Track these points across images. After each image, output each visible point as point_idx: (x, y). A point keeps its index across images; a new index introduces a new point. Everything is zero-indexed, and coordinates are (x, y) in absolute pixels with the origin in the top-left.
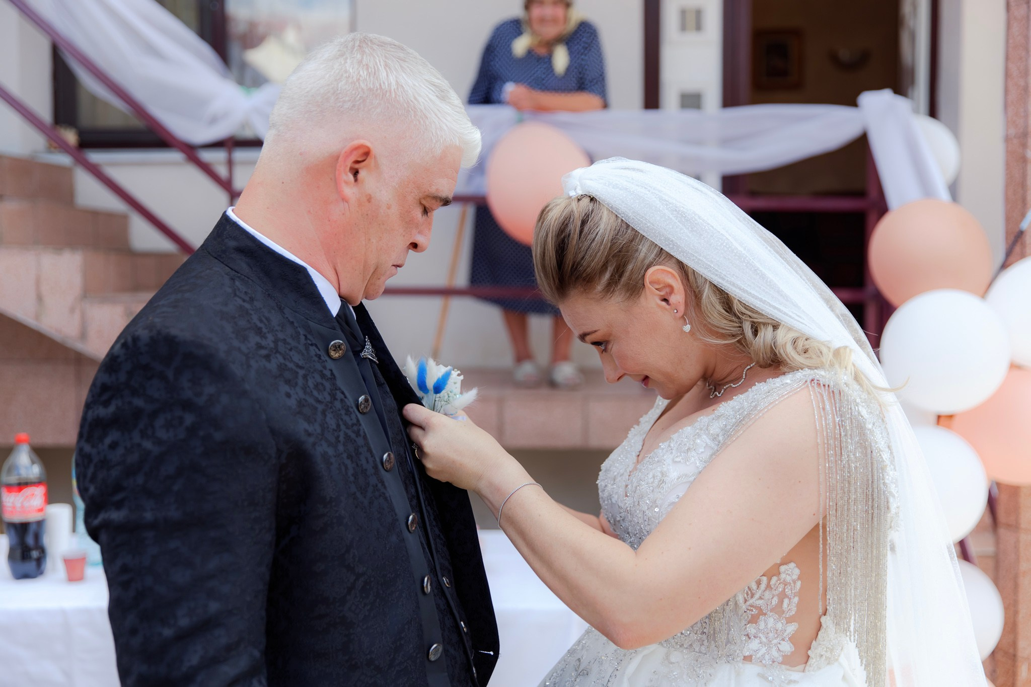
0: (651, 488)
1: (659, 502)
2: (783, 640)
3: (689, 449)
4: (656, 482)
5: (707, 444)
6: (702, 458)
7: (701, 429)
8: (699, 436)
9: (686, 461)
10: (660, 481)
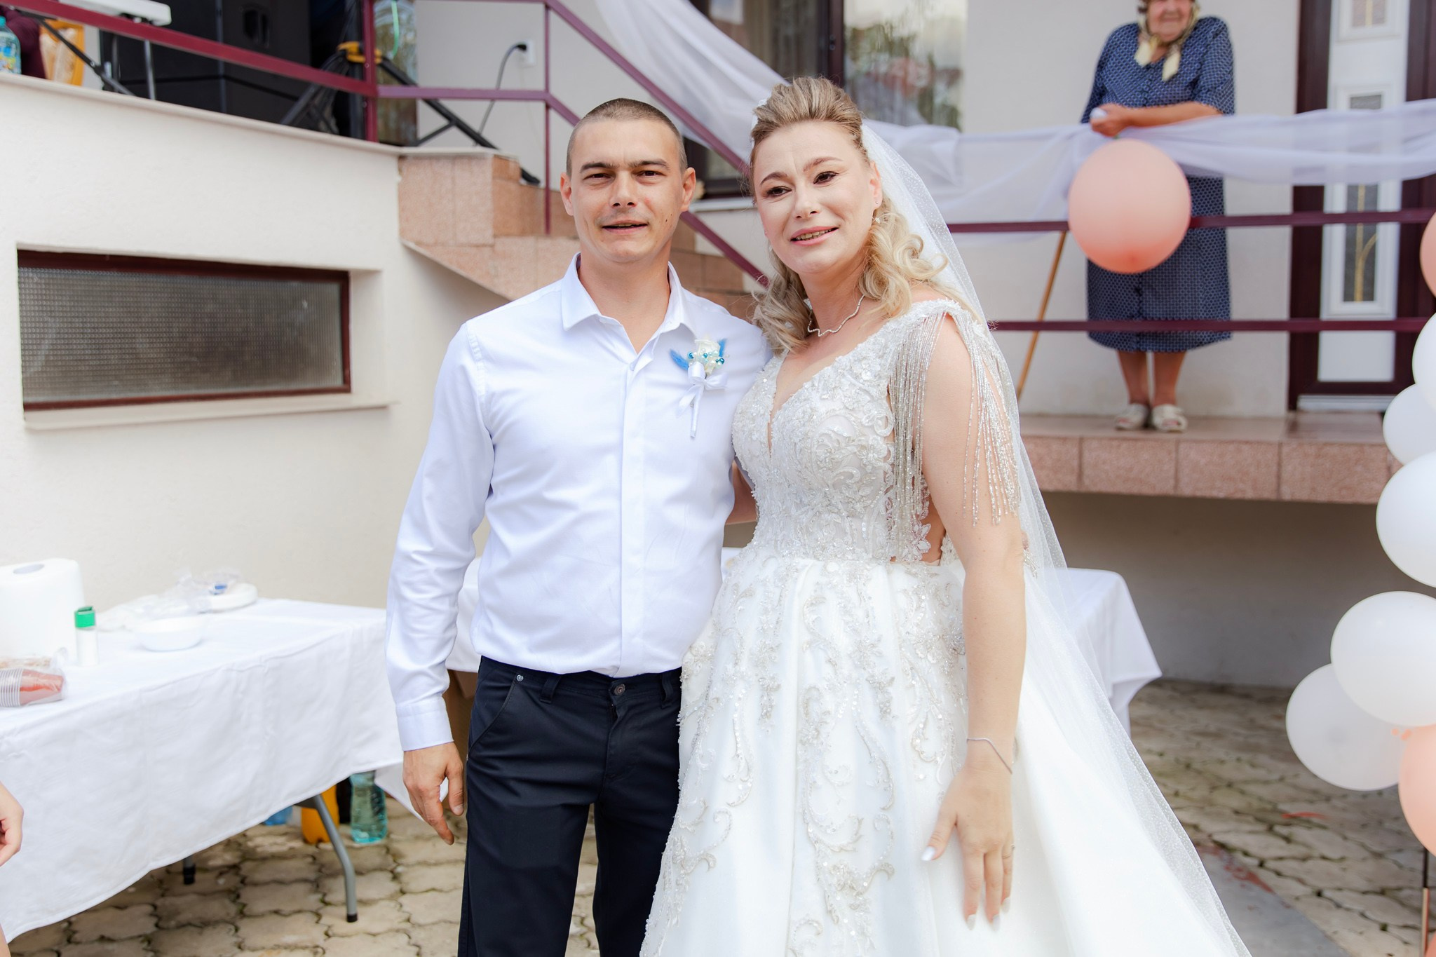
1: (810, 434)
2: (921, 540)
3: (835, 387)
7: (844, 369)
8: (843, 375)
9: (833, 397)
10: (811, 416)
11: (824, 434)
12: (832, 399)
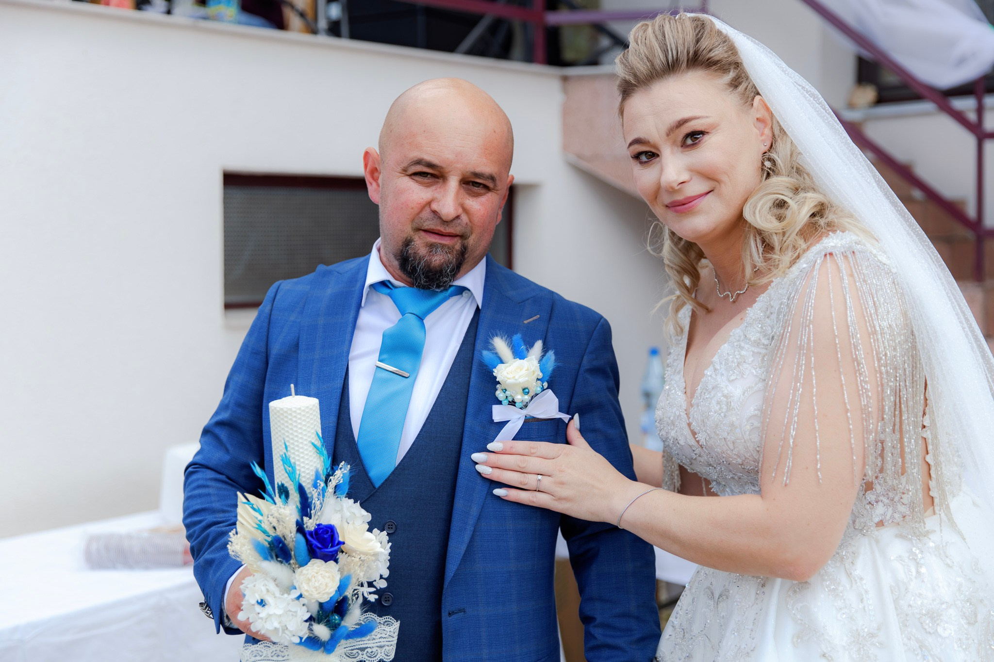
0: (722, 415)
1: (737, 423)
3: (739, 364)
4: (724, 407)
5: (753, 352)
6: (756, 365)
7: (739, 341)
8: (741, 348)
9: (742, 375)
10: (728, 404)
11: (752, 416)
12: (742, 377)
